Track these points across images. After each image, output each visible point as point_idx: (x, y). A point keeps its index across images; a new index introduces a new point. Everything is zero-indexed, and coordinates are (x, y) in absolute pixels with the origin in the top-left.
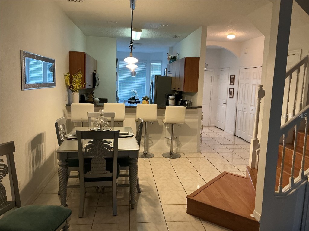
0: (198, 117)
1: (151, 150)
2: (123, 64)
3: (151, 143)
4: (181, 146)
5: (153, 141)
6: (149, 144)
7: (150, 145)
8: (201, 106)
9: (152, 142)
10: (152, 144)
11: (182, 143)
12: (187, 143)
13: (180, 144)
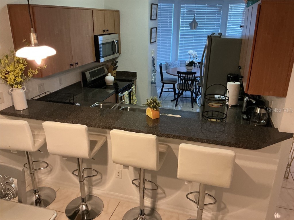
0: (278, 160)
1: (162, 205)
2: (186, 8)
3: (161, 194)
4: (228, 212)
5: (167, 190)
6: (158, 194)
7: (159, 196)
8: (291, 132)
9: (164, 193)
10: (164, 195)
11: (229, 207)
12: (244, 210)
13: (225, 207)
